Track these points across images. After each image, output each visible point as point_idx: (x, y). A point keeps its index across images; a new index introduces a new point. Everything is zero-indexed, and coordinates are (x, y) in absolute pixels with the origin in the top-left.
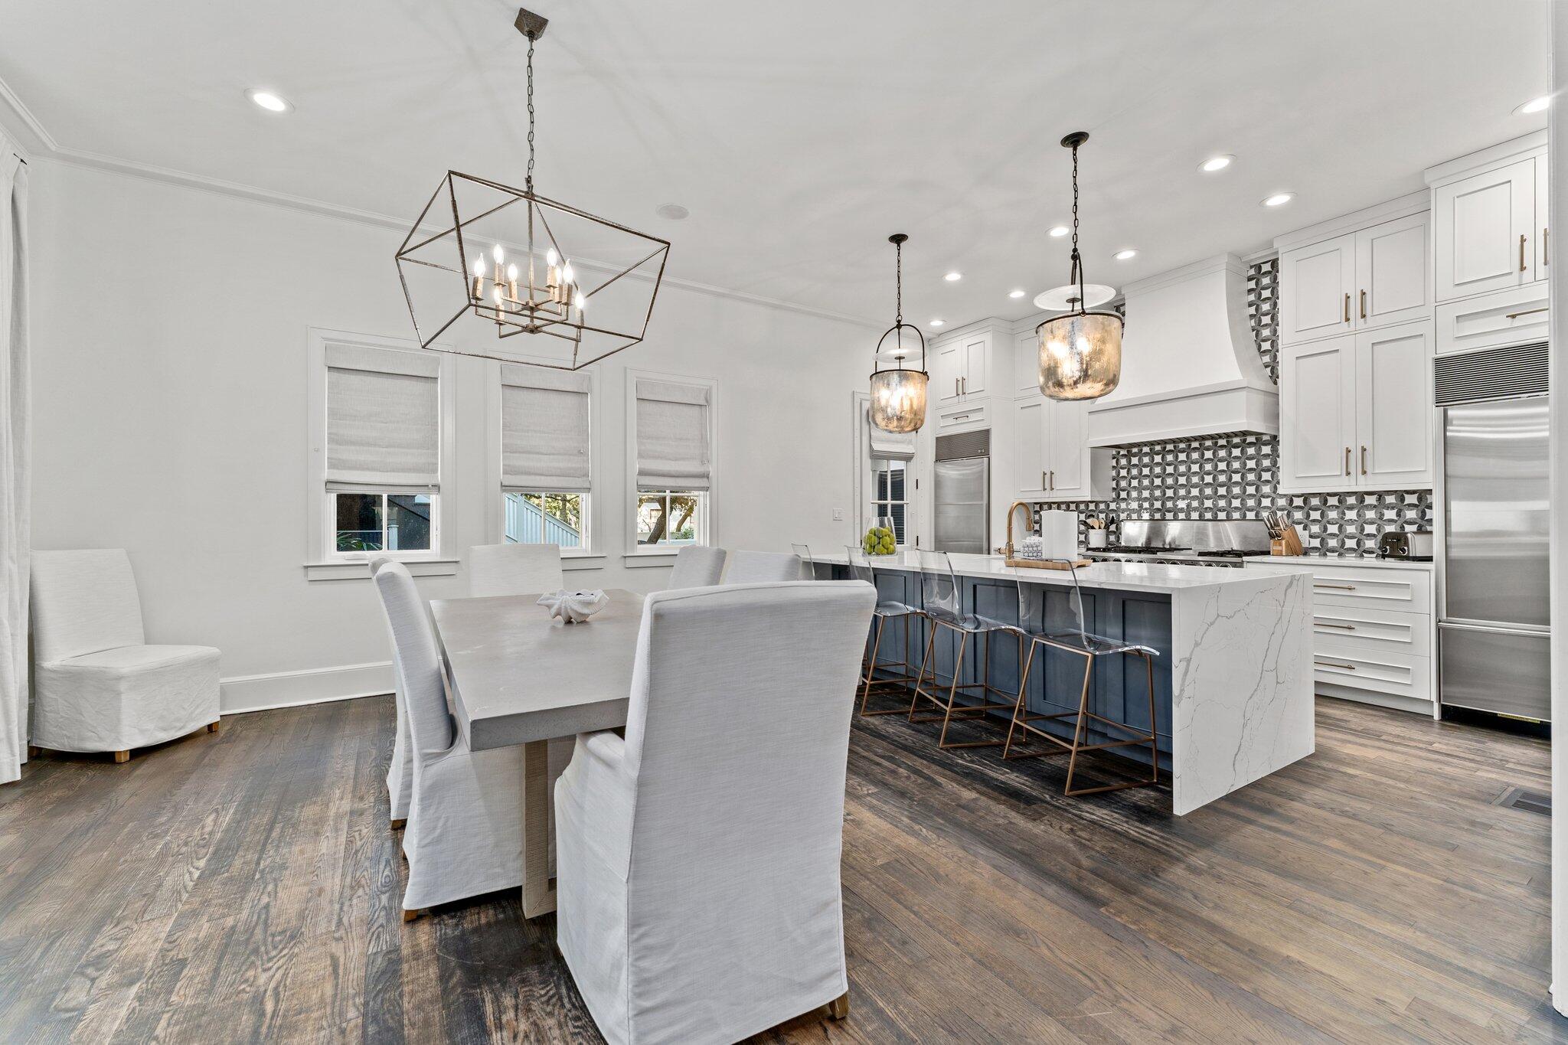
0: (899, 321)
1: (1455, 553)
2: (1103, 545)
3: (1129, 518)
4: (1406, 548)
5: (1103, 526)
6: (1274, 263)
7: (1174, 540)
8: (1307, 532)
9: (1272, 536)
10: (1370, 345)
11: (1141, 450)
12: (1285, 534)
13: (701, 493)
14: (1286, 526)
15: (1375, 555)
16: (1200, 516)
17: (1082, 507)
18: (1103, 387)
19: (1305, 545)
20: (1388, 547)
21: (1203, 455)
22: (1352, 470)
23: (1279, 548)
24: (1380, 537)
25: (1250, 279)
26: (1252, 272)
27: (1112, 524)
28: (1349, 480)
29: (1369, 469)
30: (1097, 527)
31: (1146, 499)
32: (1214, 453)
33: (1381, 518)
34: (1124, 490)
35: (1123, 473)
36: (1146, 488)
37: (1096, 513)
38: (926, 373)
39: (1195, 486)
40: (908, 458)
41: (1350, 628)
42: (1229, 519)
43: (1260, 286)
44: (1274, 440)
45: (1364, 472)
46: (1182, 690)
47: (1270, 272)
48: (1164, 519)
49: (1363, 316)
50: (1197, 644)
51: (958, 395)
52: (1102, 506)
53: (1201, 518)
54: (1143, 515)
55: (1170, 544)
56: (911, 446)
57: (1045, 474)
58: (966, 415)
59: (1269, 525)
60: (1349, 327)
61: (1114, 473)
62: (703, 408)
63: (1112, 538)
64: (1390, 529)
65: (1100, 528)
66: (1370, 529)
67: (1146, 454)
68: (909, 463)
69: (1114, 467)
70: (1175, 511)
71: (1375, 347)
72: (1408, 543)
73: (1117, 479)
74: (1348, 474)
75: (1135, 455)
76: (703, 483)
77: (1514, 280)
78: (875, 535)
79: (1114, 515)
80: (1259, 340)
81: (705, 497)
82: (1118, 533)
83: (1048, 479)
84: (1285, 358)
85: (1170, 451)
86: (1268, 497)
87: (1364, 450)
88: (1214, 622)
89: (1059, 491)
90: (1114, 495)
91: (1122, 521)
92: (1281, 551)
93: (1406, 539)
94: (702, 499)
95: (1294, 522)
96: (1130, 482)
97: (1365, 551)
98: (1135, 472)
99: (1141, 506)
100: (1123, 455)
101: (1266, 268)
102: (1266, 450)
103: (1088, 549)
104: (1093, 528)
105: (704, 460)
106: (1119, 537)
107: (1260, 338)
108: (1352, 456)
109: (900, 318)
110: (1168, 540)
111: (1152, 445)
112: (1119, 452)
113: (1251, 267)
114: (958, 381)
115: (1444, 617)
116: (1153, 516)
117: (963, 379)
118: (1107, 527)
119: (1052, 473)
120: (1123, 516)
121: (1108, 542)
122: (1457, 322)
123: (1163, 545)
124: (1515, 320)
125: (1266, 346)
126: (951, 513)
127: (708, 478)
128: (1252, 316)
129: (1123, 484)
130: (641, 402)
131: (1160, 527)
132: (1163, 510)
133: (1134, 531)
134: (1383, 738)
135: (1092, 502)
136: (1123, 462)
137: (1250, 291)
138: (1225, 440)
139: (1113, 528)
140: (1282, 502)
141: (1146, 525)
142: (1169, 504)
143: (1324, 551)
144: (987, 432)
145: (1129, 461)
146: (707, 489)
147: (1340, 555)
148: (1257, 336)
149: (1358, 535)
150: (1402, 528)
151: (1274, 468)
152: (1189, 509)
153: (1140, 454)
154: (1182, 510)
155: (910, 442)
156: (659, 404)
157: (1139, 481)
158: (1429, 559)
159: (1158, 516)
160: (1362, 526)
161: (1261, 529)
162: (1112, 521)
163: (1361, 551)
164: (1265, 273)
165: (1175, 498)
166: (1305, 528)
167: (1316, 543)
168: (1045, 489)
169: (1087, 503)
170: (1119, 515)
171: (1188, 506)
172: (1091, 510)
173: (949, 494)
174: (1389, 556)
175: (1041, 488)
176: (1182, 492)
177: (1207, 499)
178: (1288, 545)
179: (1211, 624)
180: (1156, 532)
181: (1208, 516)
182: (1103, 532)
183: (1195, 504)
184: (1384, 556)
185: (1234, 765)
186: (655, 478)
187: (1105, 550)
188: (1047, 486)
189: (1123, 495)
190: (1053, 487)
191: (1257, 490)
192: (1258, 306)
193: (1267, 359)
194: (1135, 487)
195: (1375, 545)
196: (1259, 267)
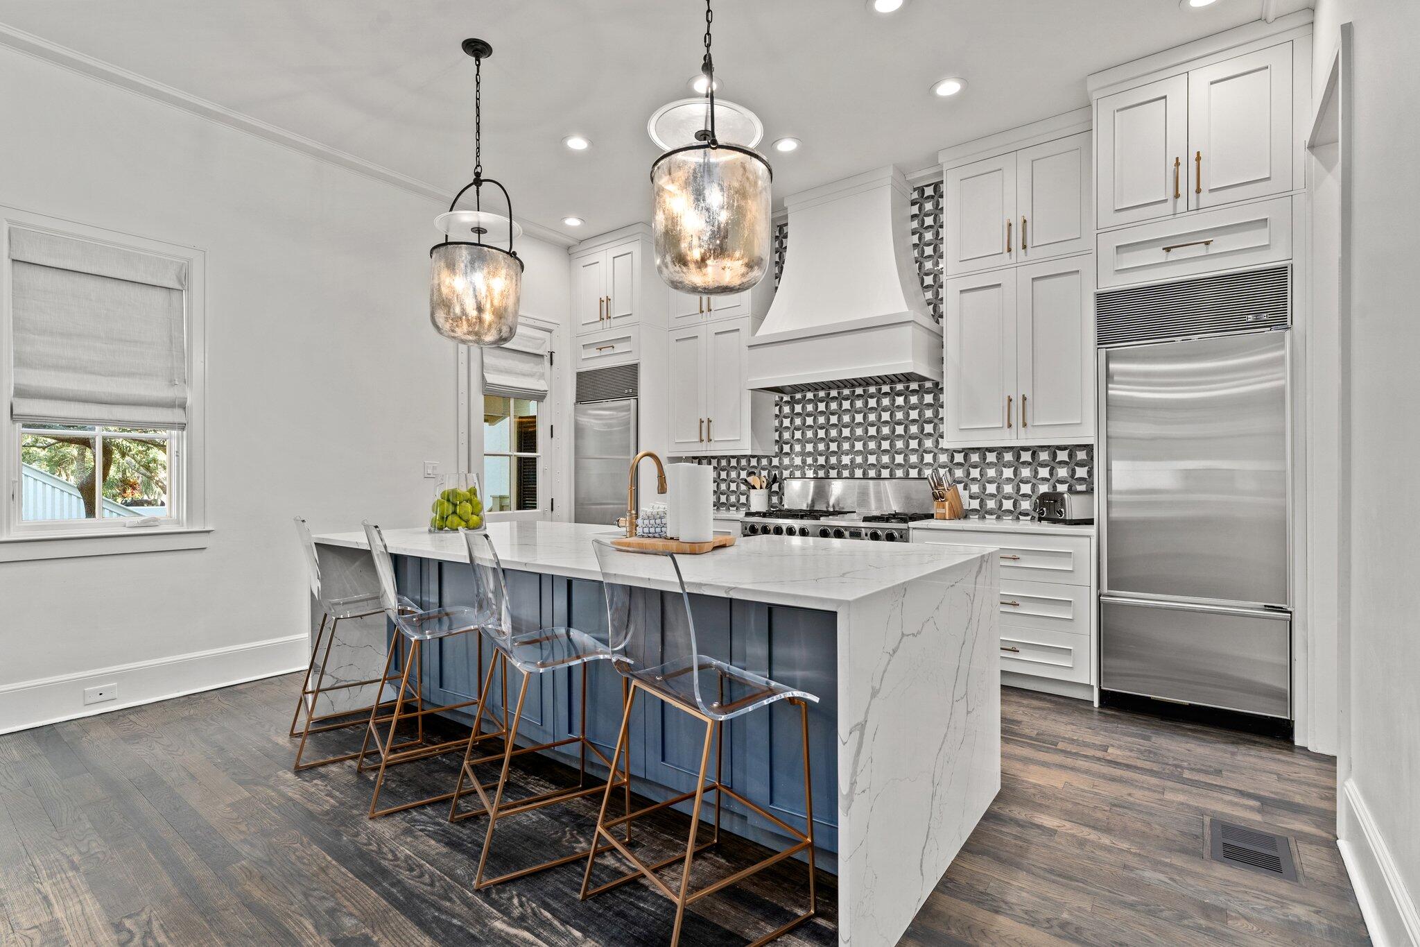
0: (478, 175)
1: (1116, 514)
2: (763, 509)
3: (792, 477)
4: (1062, 510)
5: (764, 485)
6: (937, 186)
7: (838, 501)
8: (968, 491)
9: (936, 497)
10: (1031, 280)
11: (805, 396)
12: (948, 494)
13: (174, 433)
14: (949, 485)
15: (1029, 518)
16: (864, 473)
17: (744, 462)
18: (744, 270)
19: (966, 507)
20: (1044, 509)
21: (867, 403)
22: (1013, 422)
23: (942, 511)
24: (1034, 498)
25: (913, 203)
26: (915, 195)
27: (775, 483)
28: (1010, 435)
29: (1029, 422)
30: (758, 486)
31: (809, 454)
32: (878, 402)
33: (1035, 477)
34: (787, 443)
35: (786, 422)
36: (809, 441)
37: (758, 469)
38: (515, 253)
39: (859, 439)
40: (540, 397)
41: (1015, 605)
42: (892, 477)
43: (923, 212)
44: (937, 389)
45: (1025, 425)
46: (853, 784)
47: (932, 197)
48: (827, 477)
49: (1024, 247)
50: (875, 693)
51: (602, 319)
52: (764, 462)
53: (865, 477)
54: (807, 472)
55: (834, 507)
56: (542, 382)
57: (702, 422)
58: (610, 344)
59: (933, 486)
60: (1011, 258)
61: (777, 423)
62: (175, 295)
63: (775, 500)
64: (1044, 488)
65: (761, 488)
66: (1026, 489)
67: (810, 401)
68: (541, 404)
69: (776, 416)
70: (839, 467)
71: (1036, 283)
72: (1065, 505)
73: (780, 429)
74: (1010, 426)
75: (798, 402)
76: (175, 416)
77: (1168, 208)
78: (448, 500)
79: (777, 472)
80: (922, 274)
81: (179, 439)
82: (780, 493)
83: (705, 428)
84: (949, 293)
85: (834, 398)
86: (930, 452)
87: (1024, 399)
88: (897, 648)
89: (716, 443)
90: (776, 449)
91: (785, 479)
92: (945, 514)
93: (1063, 500)
94: (174, 443)
95: (954, 481)
96: (793, 433)
97: (1021, 514)
98: (798, 421)
99: (804, 462)
100: (786, 402)
101: (929, 191)
102: (929, 399)
103: (748, 514)
104: (754, 488)
105: (179, 377)
106: (781, 499)
107: (923, 271)
108: (1013, 404)
109: (479, 170)
110: (832, 501)
111: (816, 389)
112: (782, 398)
113: (915, 190)
114: (601, 301)
115: (1105, 590)
116: (817, 474)
117: (608, 299)
118: (769, 486)
119: (709, 421)
120: (786, 474)
121: (771, 505)
122: (1117, 253)
123: (827, 507)
124: (1170, 253)
125: (929, 280)
126: (594, 469)
127: (185, 408)
128: (915, 246)
129: (786, 435)
130: (19, 267)
131: (824, 486)
132: (827, 467)
133: (797, 492)
134: (1061, 746)
135: (753, 457)
136: (787, 409)
137: (914, 217)
138: (889, 386)
139: (775, 487)
140: (943, 458)
141: (812, 484)
142: (833, 460)
143: (982, 513)
144: (634, 369)
145: (793, 409)
146: (182, 427)
147: (999, 518)
148: (920, 268)
149: (1014, 495)
150: (1055, 487)
151: (937, 420)
152: (853, 466)
153: (803, 401)
154: (845, 467)
155: (542, 376)
156: (77, 278)
157: (803, 433)
158: (1090, 522)
159: (821, 474)
160: (1018, 485)
161: (925, 489)
162: (775, 480)
163: (1018, 514)
164: (928, 197)
165: (839, 453)
166: (965, 489)
167: (975, 504)
168: (702, 441)
169: (749, 458)
170: (782, 473)
171: (852, 461)
172: (754, 467)
173: (591, 446)
174: (1045, 519)
175: (698, 440)
176: (846, 446)
177: (870, 454)
178: (951, 507)
179: (894, 653)
180: (821, 493)
181: (872, 473)
182: (765, 492)
183: (859, 460)
184: (1040, 519)
185: (921, 866)
186: (59, 404)
187: (764, 515)
188: (704, 436)
189: (786, 448)
190: (711, 438)
191: (920, 444)
192: (921, 234)
193: (929, 295)
194: (798, 440)
195: (1030, 506)
196: (921, 190)
